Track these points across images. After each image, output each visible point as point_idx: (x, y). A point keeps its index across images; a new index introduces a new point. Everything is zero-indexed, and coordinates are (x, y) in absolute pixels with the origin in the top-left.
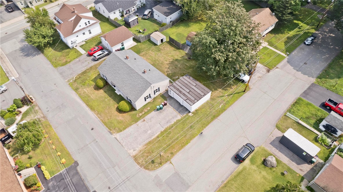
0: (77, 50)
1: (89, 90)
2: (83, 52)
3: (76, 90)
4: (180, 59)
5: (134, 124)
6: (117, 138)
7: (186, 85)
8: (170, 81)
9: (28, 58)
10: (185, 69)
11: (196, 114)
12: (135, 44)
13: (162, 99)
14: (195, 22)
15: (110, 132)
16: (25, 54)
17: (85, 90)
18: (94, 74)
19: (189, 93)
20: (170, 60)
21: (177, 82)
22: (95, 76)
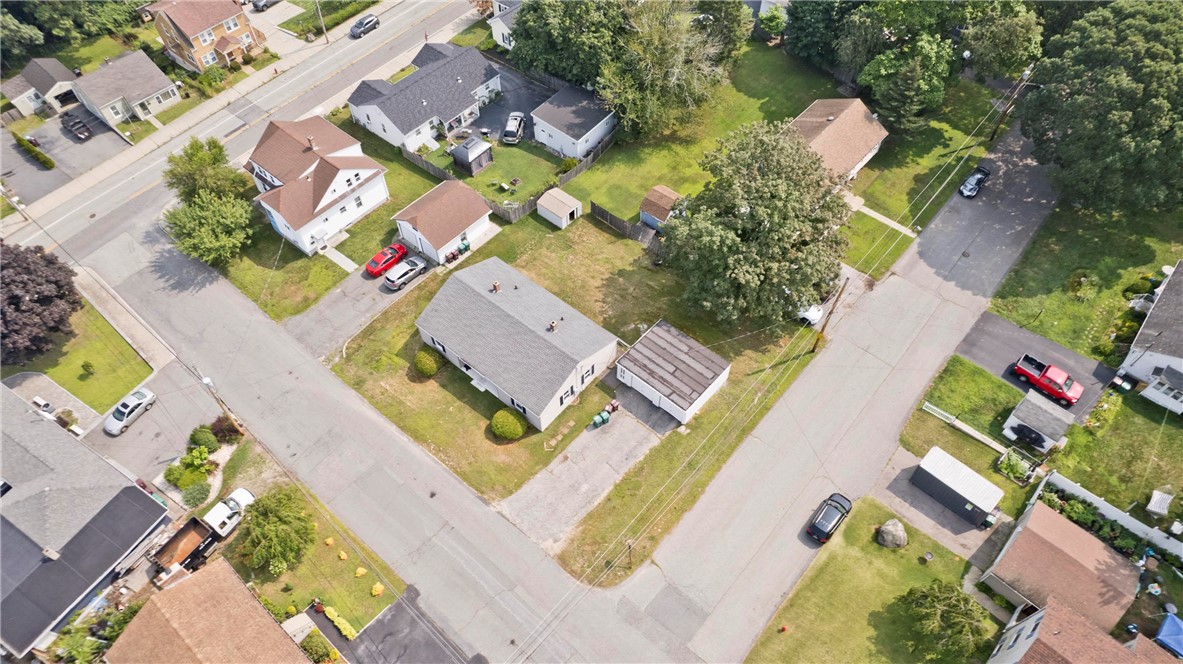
0: (331, 262)
1: (394, 383)
2: (348, 265)
3: (358, 384)
4: (630, 268)
5: (541, 469)
6: (504, 513)
7: (663, 353)
8: (619, 344)
9: (185, 293)
10: (649, 298)
11: (697, 428)
12: (496, 229)
13: (602, 393)
14: (656, 144)
15: (481, 499)
16: (172, 282)
17: (382, 383)
18: (398, 335)
19: (676, 374)
20: (603, 274)
21: (638, 346)
22: (403, 341)
